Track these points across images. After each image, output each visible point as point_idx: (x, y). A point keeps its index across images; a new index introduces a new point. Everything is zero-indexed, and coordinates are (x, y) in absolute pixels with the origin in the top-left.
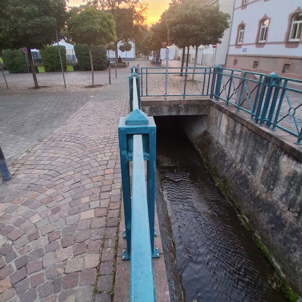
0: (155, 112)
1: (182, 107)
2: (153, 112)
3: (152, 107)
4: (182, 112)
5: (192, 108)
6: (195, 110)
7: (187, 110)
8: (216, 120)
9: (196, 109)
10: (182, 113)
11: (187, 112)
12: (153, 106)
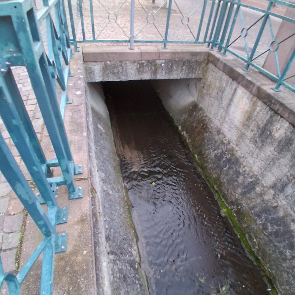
0: (113, 73)
1: (161, 64)
2: (110, 75)
3: (106, 65)
4: (162, 73)
5: (177, 67)
6: (183, 69)
7: (170, 70)
8: (220, 93)
9: (184, 67)
10: (161, 76)
11: (169, 74)
12: (108, 62)
